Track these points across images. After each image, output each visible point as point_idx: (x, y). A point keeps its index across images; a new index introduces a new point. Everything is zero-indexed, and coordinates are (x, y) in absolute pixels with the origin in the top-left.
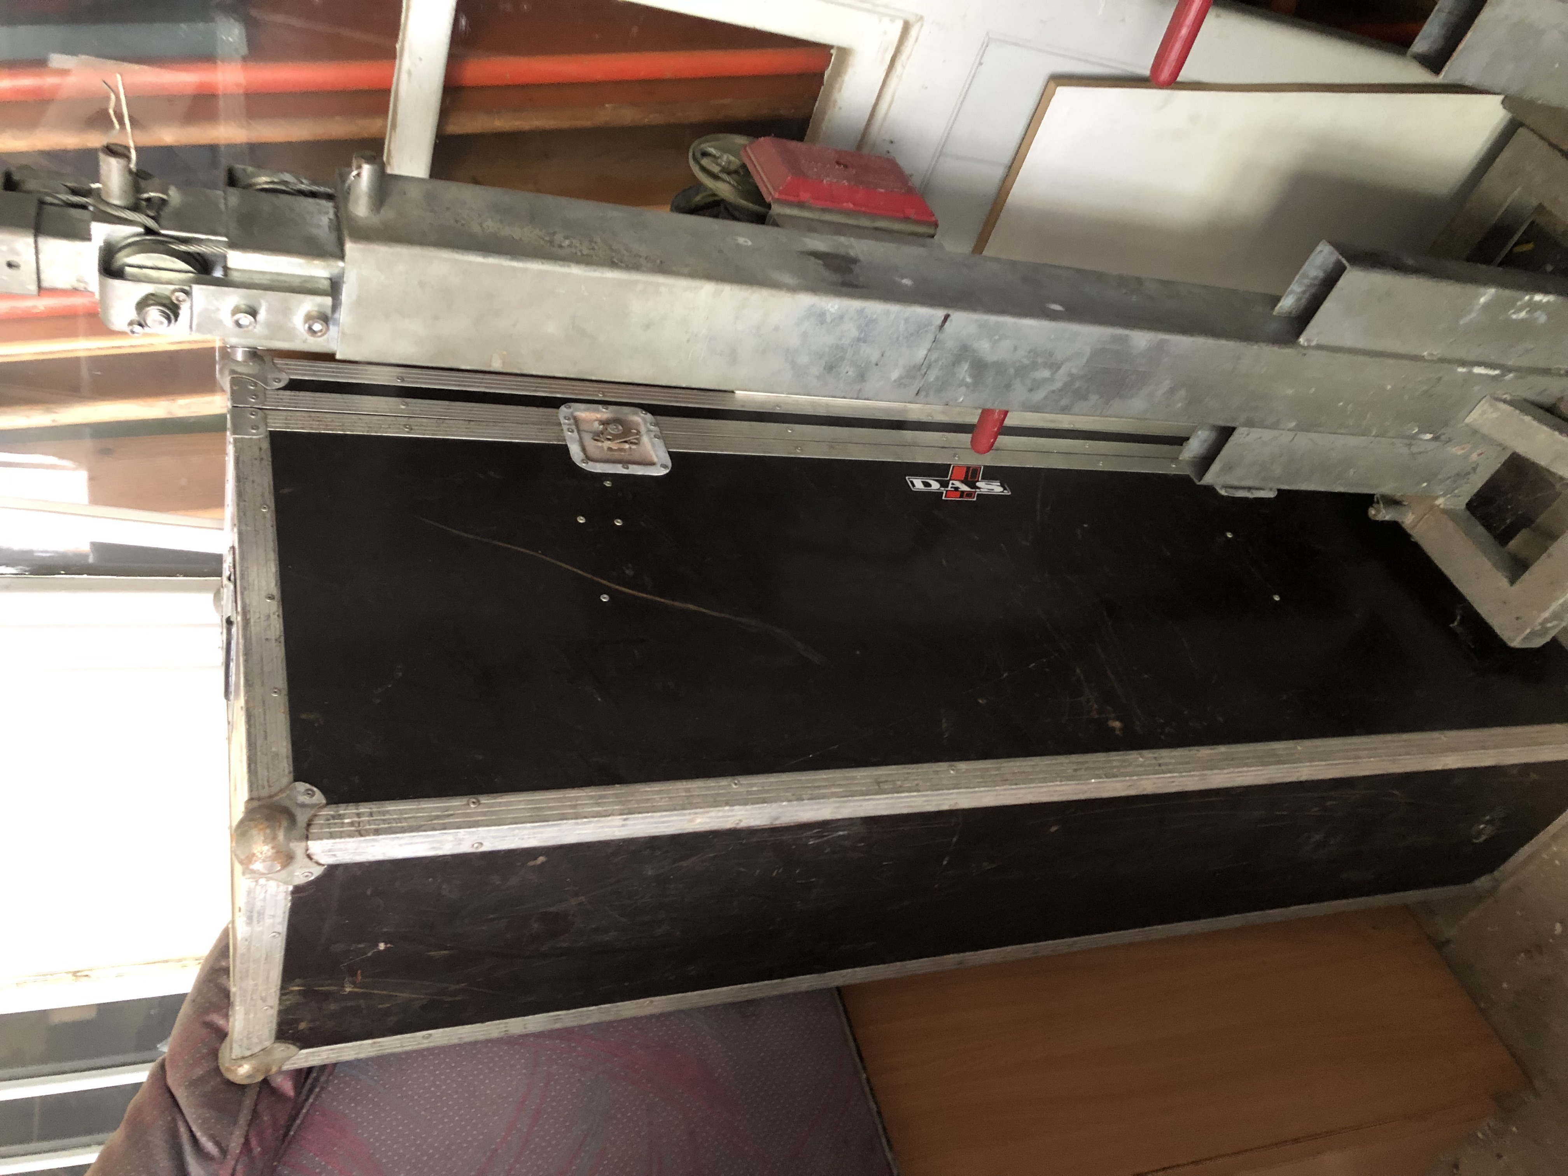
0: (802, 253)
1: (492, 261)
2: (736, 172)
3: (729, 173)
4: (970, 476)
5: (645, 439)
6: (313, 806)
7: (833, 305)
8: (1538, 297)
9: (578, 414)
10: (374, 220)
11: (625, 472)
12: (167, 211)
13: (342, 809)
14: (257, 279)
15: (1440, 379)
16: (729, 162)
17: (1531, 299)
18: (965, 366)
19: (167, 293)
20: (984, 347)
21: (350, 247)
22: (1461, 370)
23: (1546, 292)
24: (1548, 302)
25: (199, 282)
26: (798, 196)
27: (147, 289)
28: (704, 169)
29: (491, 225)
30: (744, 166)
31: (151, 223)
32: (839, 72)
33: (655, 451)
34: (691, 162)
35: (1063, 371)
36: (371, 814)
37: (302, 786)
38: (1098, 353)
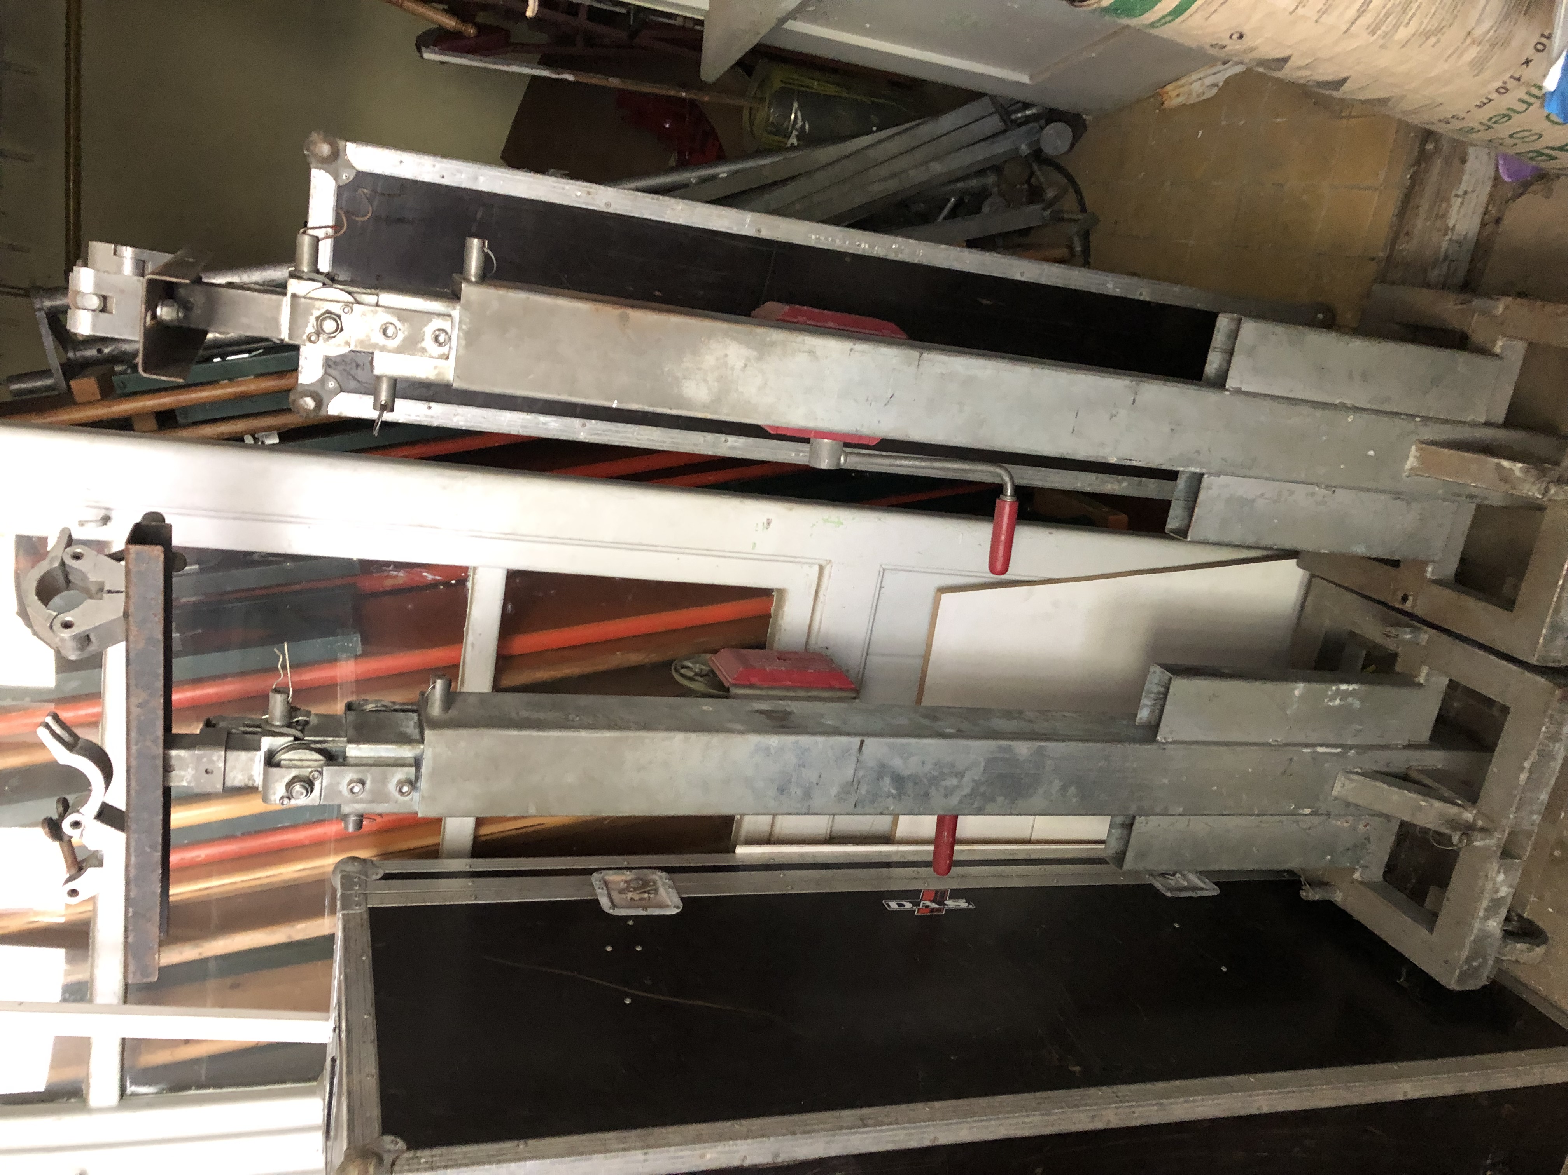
0: (751, 711)
1: (524, 733)
2: (707, 675)
3: (702, 676)
4: (939, 897)
5: (662, 891)
6: (396, 1151)
7: (774, 741)
8: (1344, 687)
9: (607, 878)
10: (446, 716)
11: (644, 913)
12: (307, 728)
13: (419, 1153)
14: (365, 761)
15: (1291, 759)
16: (701, 670)
17: (1338, 690)
18: (887, 780)
19: (307, 774)
20: (897, 763)
21: (428, 733)
22: (1307, 750)
23: (1349, 682)
24: (1354, 689)
25: (328, 765)
26: (749, 680)
27: (294, 773)
28: (683, 676)
29: (524, 713)
30: (712, 671)
31: (298, 734)
32: (780, 606)
33: (670, 898)
34: (673, 672)
35: (966, 779)
36: (441, 1155)
37: (388, 1138)
38: (991, 762)
